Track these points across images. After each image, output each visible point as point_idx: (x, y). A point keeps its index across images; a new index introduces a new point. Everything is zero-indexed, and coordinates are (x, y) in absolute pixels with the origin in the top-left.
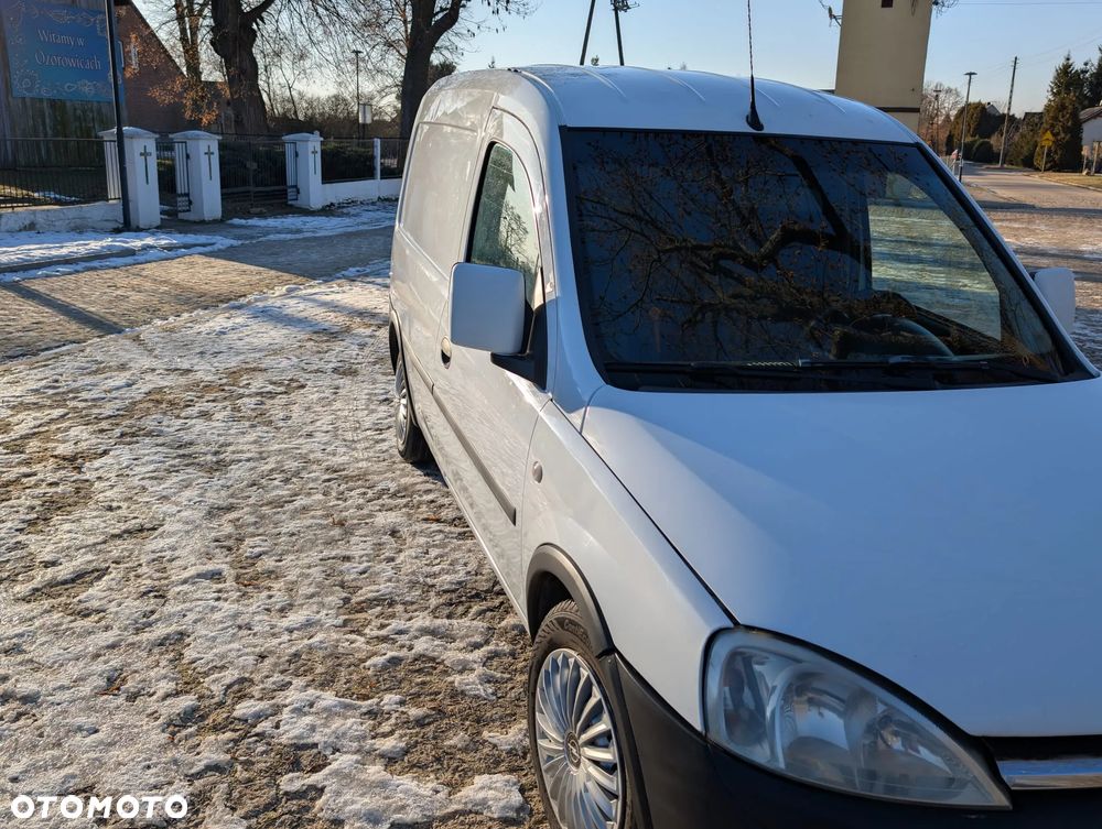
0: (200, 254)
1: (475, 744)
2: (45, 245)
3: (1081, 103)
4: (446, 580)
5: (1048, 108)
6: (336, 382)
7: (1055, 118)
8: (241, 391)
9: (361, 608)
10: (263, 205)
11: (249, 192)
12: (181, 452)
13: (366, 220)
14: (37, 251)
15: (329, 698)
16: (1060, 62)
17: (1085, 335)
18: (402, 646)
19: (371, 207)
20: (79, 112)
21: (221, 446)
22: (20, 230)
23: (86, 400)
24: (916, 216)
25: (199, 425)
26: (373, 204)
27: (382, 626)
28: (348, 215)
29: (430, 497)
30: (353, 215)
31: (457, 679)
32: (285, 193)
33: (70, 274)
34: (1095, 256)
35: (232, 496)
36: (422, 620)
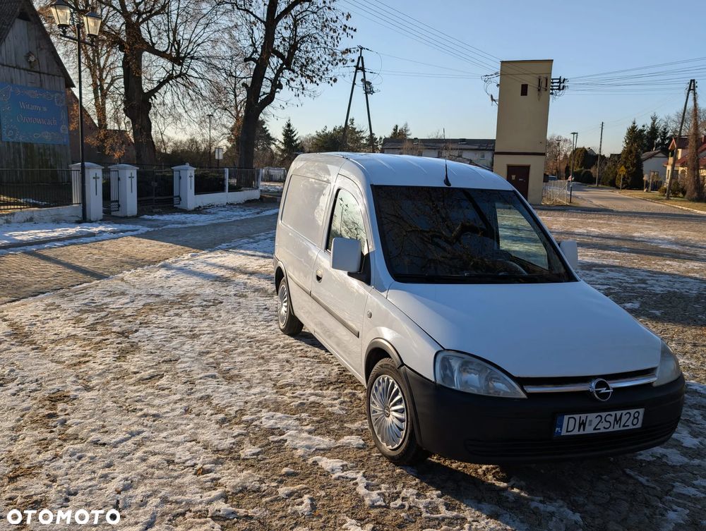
0: (131, 236)
1: (342, 428)
2: (44, 231)
3: (642, 149)
4: (316, 378)
5: (624, 151)
6: (238, 300)
7: (626, 158)
8: (191, 304)
9: (282, 387)
10: (159, 208)
11: (152, 199)
12: (174, 330)
13: (221, 216)
14: (42, 234)
15: (279, 415)
16: (630, 125)
17: (624, 280)
18: (304, 399)
19: (223, 209)
20: (41, 150)
21: (192, 328)
22: (24, 222)
23: (113, 309)
24: (544, 215)
25: (177, 320)
26: (224, 207)
27: (293, 393)
28: (210, 213)
29: (301, 348)
30: (214, 213)
31: (330, 409)
32: (172, 200)
33: (62, 246)
34: (641, 239)
35: (207, 348)
36: (309, 391)
